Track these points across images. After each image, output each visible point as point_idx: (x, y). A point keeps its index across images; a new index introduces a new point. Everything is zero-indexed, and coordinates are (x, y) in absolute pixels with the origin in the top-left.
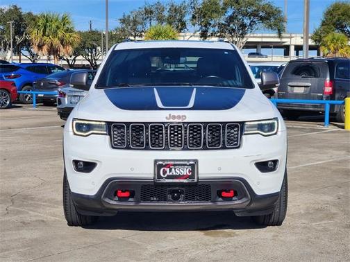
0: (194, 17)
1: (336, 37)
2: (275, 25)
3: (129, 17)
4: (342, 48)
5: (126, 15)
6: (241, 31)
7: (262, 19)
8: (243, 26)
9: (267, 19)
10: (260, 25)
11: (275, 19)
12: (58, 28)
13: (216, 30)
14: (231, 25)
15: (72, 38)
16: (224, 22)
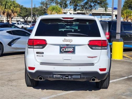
0: (71, 2)
1: (128, 11)
2: (104, 6)
3: (44, 2)
4: (130, 16)
5: (43, 1)
6: (90, 9)
7: (99, 3)
8: (91, 6)
9: (101, 4)
10: (98, 6)
11: (104, 4)
12: (11, 5)
13: (80, 8)
14: (86, 6)
15: (17, 10)
16: (83, 5)
